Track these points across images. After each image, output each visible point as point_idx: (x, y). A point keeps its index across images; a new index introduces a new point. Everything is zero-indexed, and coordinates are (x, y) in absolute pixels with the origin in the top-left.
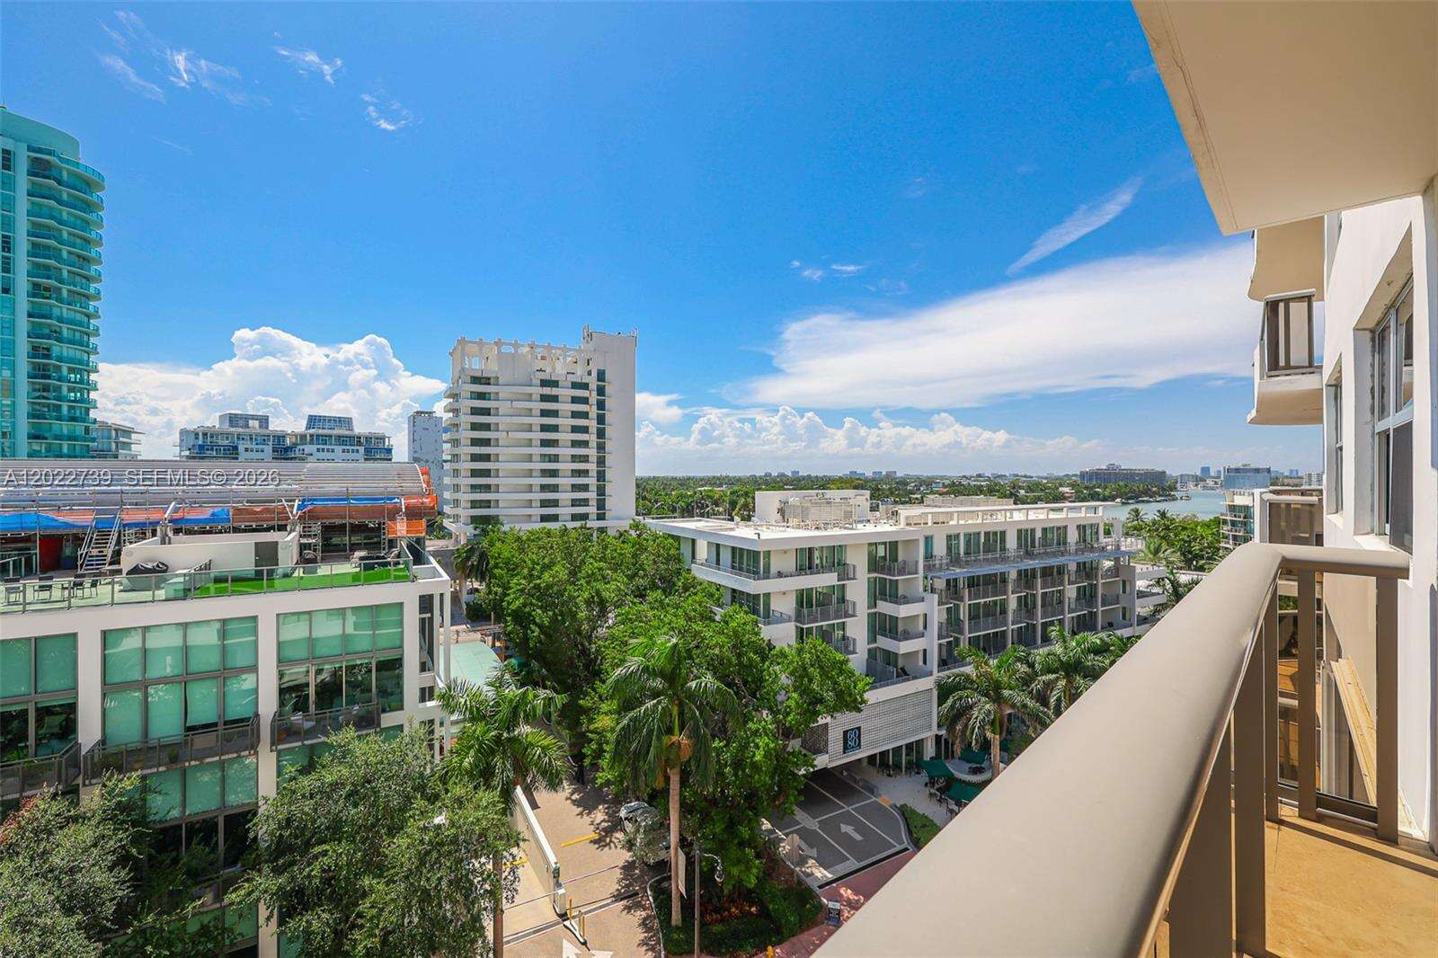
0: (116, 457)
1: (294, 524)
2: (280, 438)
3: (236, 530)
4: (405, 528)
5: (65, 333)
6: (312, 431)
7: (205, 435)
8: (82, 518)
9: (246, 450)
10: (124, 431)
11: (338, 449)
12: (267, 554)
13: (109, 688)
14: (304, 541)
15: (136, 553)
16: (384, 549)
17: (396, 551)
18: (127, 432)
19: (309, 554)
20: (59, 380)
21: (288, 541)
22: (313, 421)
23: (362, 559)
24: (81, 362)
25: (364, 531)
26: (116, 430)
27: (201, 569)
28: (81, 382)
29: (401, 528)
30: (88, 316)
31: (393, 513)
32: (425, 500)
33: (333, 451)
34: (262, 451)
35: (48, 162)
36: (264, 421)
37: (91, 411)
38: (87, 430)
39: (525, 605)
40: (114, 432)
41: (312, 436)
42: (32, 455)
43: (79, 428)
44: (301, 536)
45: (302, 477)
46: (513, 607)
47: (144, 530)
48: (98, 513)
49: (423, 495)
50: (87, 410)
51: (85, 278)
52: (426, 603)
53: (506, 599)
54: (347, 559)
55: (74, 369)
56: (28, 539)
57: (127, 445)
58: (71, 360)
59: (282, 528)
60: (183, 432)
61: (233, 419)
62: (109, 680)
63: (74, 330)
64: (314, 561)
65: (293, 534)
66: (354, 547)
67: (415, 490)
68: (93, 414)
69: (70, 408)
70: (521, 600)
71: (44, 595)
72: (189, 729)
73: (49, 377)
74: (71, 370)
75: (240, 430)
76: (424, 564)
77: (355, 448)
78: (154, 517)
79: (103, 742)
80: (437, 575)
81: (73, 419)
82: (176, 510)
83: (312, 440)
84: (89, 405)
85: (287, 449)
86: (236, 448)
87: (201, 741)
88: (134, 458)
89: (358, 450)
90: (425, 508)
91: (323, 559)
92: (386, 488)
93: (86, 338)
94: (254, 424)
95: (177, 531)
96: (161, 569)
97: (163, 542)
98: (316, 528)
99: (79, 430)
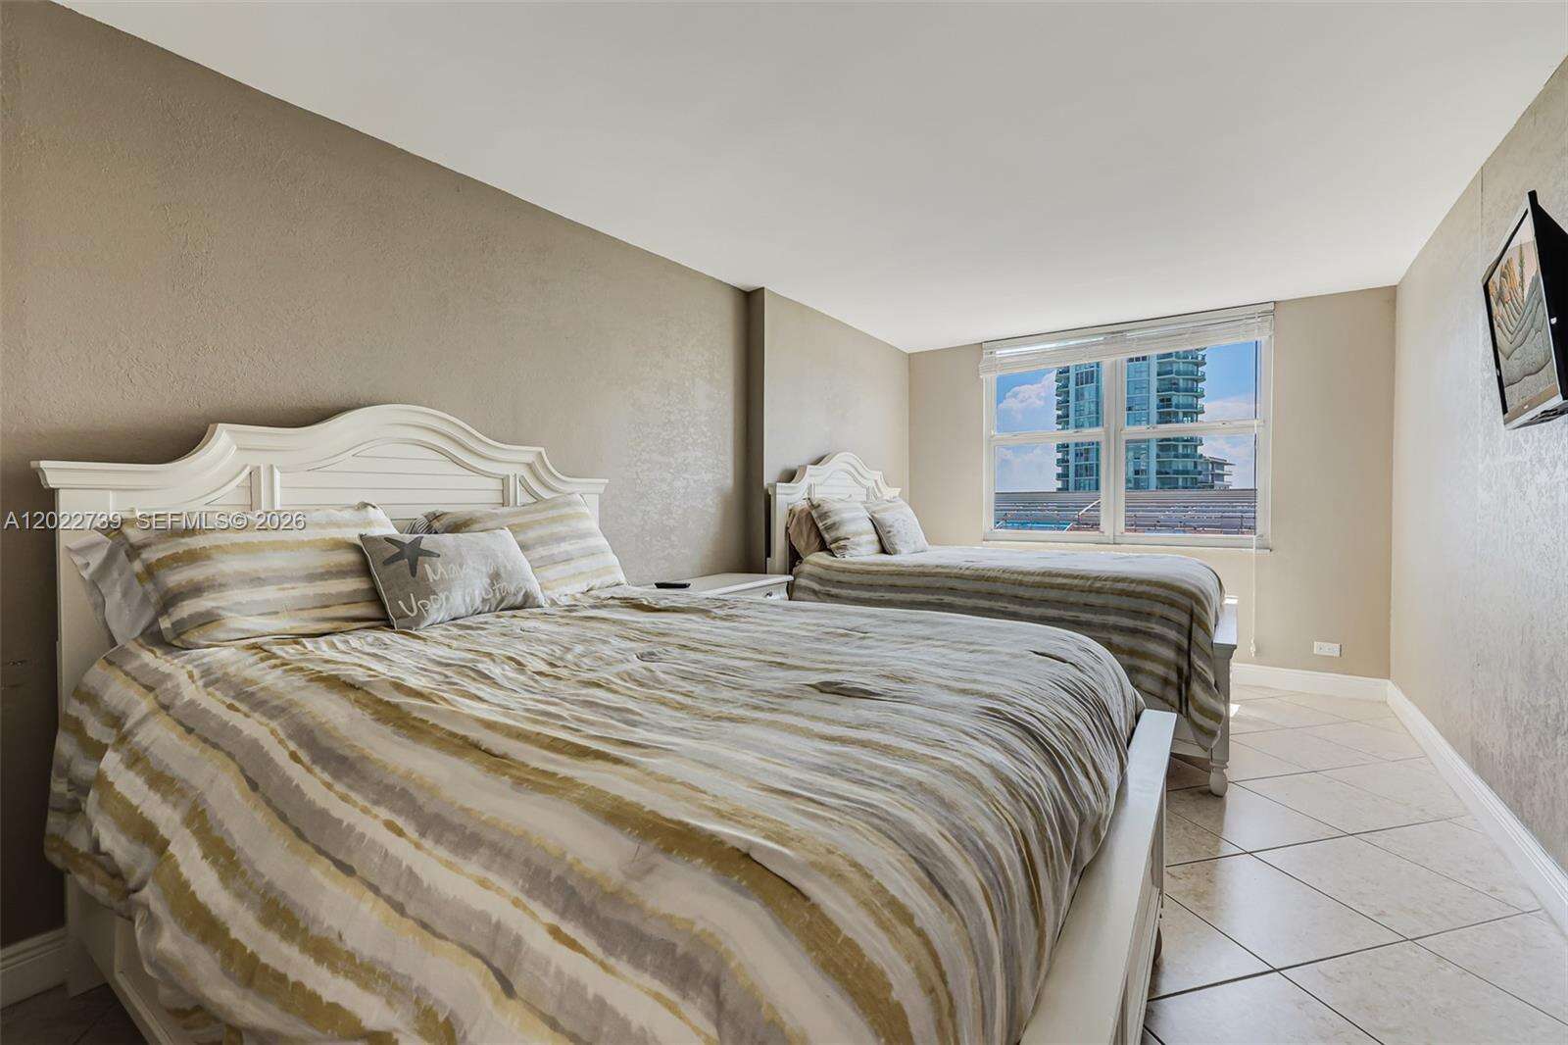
5: (1182, 384)
10: (1219, 464)
24: (1192, 405)
37: (1199, 447)
42: (1159, 487)
43: (1189, 463)
50: (1196, 447)
57: (1220, 477)
63: (1188, 379)
68: (1200, 450)
69: (1185, 447)
74: (1185, 414)
81: (1186, 456)
84: (1197, 443)
88: (1226, 488)
93: (1195, 383)
99: (1190, 466)
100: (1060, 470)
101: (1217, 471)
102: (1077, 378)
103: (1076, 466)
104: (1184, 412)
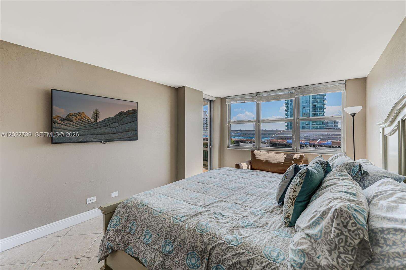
0: (334, 129)
3: (333, 147)
5: (318, 101)
10: (336, 122)
20: (317, 112)
24: (321, 107)
26: (334, 122)
28: (322, 112)
38: (323, 122)
40: (334, 123)
48: (305, 141)
55: (320, 109)
57: (337, 126)
58: (320, 107)
63: (321, 100)
73: (315, 112)
78: (315, 142)
82: (319, 141)
93: (323, 101)
95: (319, 146)
97: (316, 148)
100: (286, 124)
104: (319, 109)
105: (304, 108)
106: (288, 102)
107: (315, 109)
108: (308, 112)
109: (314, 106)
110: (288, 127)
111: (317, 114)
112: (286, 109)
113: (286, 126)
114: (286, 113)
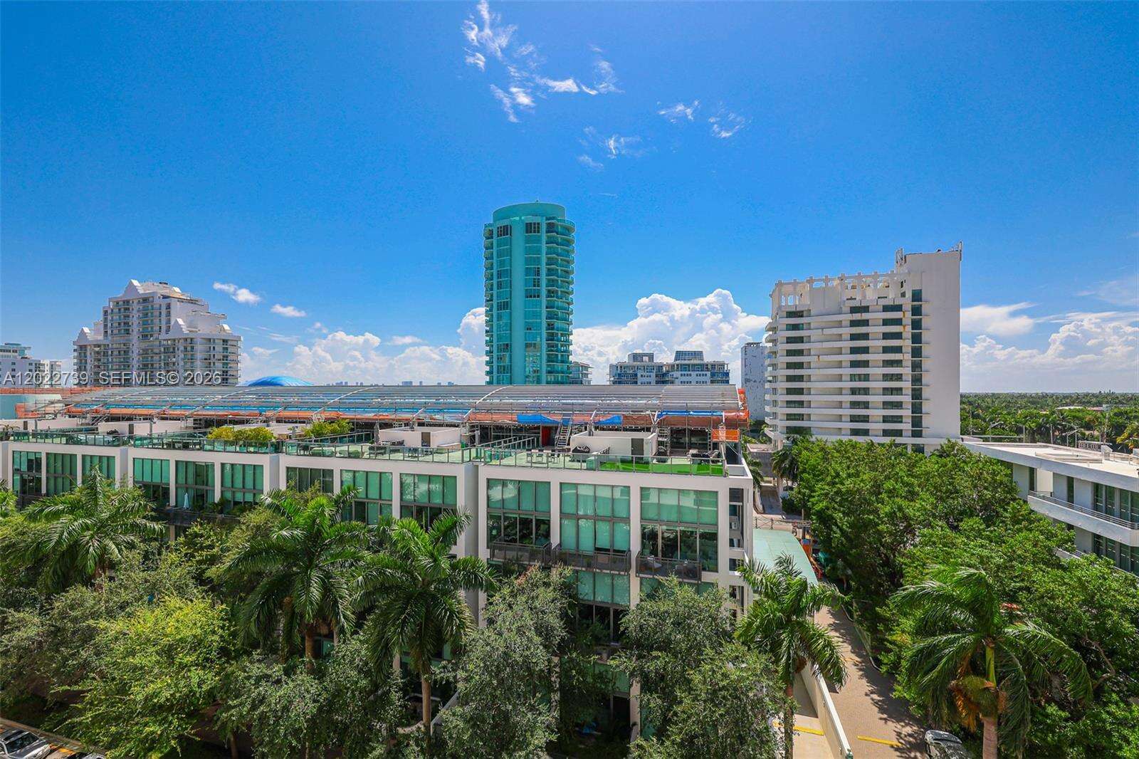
0: (581, 382)
1: (655, 428)
2: (660, 367)
3: (625, 430)
4: (725, 435)
5: (560, 315)
6: (678, 362)
7: (621, 367)
8: (558, 418)
9: (642, 376)
11: (694, 374)
12: (637, 446)
13: (563, 515)
14: (660, 439)
15: (577, 439)
16: (710, 449)
17: (716, 452)
18: (586, 367)
19: (662, 448)
20: (558, 341)
21: (650, 439)
22: (679, 355)
23: (693, 455)
24: (566, 330)
25: (699, 435)
26: (582, 366)
27: (604, 453)
28: (566, 341)
29: (722, 435)
30: (569, 304)
31: (716, 423)
32: (741, 414)
33: (690, 375)
34: (650, 376)
35: (553, 223)
36: (651, 356)
37: (570, 357)
38: (568, 367)
39: (827, 508)
40: (580, 368)
41: (677, 365)
42: (548, 383)
43: (565, 366)
44: (659, 436)
45: (661, 396)
46: (817, 508)
47: (582, 427)
48: (564, 415)
49: (738, 410)
50: (568, 356)
51: (567, 282)
52: (736, 494)
53: (811, 500)
54: (685, 454)
56: (538, 428)
57: (587, 376)
58: (562, 330)
59: (648, 430)
60: (611, 366)
61: (636, 357)
62: (563, 511)
63: (563, 312)
64: (664, 454)
65: (654, 434)
66: (692, 446)
67: (733, 406)
69: (562, 355)
70: (825, 503)
71: (540, 459)
72: (598, 549)
73: (554, 340)
74: (562, 335)
75: (639, 363)
76: (738, 464)
77: (704, 373)
78: (586, 419)
79: (560, 545)
80: (744, 474)
81: (562, 362)
82: (596, 415)
83: (678, 368)
84: (568, 353)
85: (664, 375)
86: (636, 375)
87: (602, 558)
88: (589, 383)
89: (706, 375)
90: (740, 420)
91: (672, 453)
92: (712, 404)
93: (568, 316)
94: (646, 359)
95: (596, 428)
96: (587, 450)
97: (590, 435)
98: (667, 431)
99: (565, 367)
100: (488, 369)
101: (585, 372)
102: (498, 306)
103: (498, 366)
104: (561, 334)
105: (530, 329)
106: (491, 310)
107: (553, 333)
108: (539, 339)
109: (550, 326)
110: (492, 379)
111: (557, 346)
112: (488, 329)
113: (488, 373)
114: (488, 338)
